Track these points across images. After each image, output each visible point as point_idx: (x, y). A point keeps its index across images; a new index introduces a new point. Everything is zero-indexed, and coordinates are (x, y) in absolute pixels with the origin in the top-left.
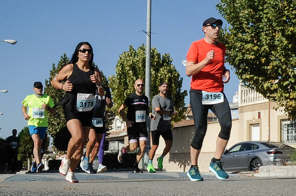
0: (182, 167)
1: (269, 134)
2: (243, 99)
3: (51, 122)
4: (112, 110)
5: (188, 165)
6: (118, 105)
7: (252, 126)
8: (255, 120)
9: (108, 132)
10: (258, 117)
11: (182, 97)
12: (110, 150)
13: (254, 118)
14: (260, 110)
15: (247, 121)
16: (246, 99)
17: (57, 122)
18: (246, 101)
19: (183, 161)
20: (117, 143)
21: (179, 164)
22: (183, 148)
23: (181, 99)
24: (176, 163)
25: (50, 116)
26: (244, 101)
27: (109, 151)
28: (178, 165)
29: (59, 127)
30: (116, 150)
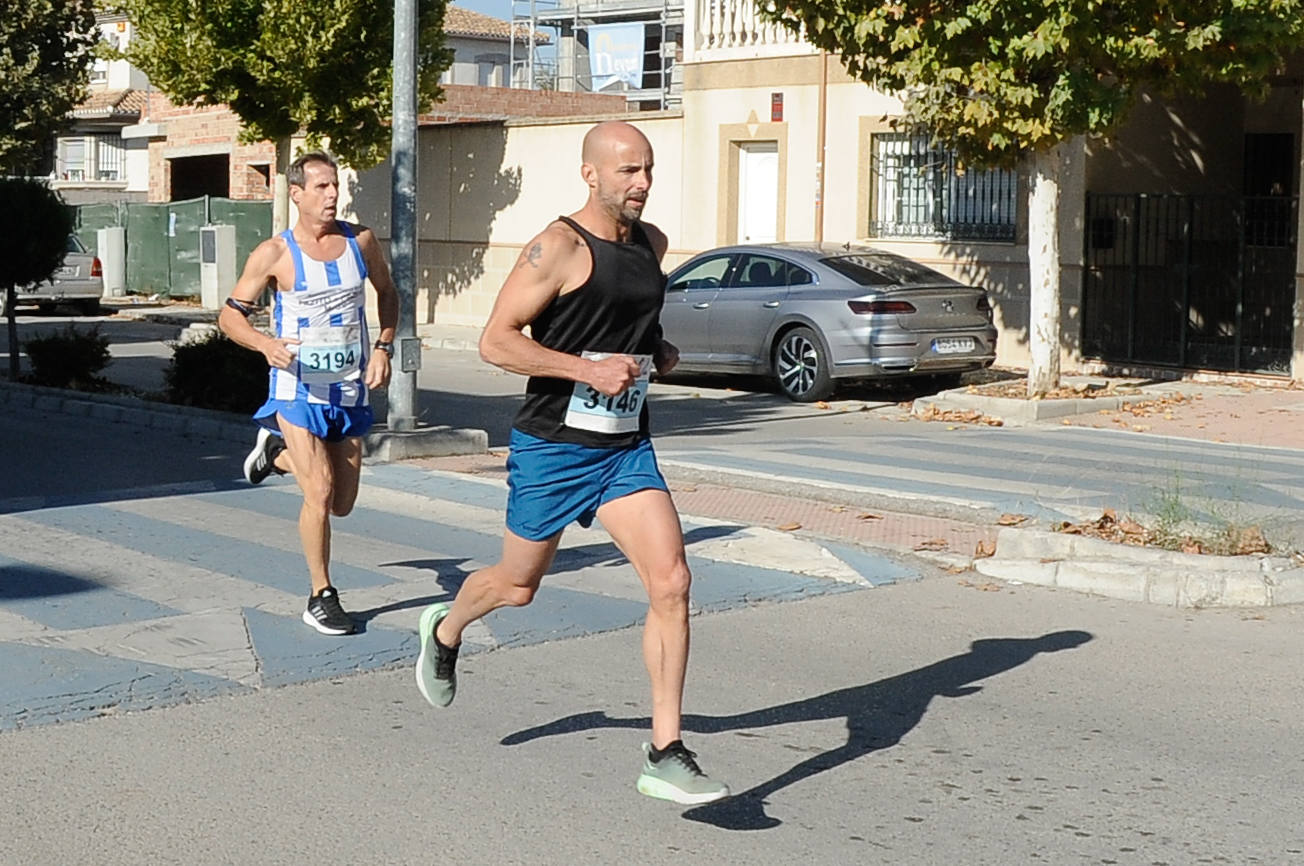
1: (819, 192)
2: (705, 31)
5: (447, 293)
6: (157, 42)
7: (741, 150)
8: (756, 126)
9: (68, 114)
10: (773, 115)
11: (437, 10)
12: (59, 173)
13: (753, 119)
14: (780, 85)
15: (721, 126)
16: (716, 31)
18: (717, 40)
19: (426, 274)
20: (93, 145)
22: (428, 215)
23: (428, 16)
26: (707, 40)
27: (57, 177)
30: (87, 174)
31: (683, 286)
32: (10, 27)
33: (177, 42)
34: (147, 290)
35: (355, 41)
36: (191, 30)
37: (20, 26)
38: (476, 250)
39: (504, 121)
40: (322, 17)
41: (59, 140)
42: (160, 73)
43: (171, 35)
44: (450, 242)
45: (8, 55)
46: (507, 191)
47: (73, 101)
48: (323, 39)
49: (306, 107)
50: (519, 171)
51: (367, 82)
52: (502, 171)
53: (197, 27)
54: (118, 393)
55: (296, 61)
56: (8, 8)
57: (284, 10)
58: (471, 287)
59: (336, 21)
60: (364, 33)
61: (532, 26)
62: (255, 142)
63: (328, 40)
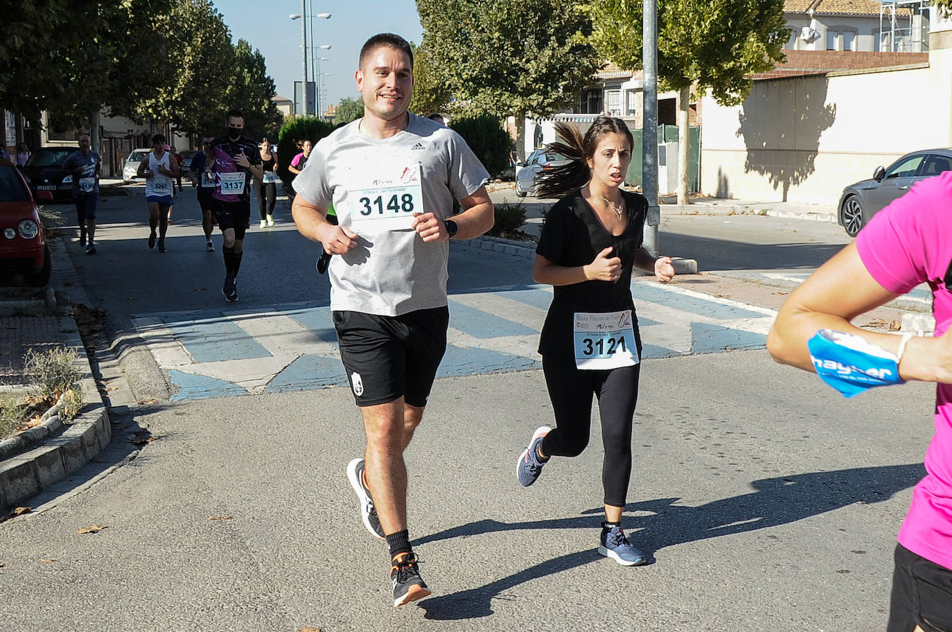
0: (778, 187)
3: (447, 54)
4: (592, 43)
5: (794, 184)
6: (605, 33)
11: (777, 5)
17: (462, 54)
19: (782, 172)
20: (625, 94)
21: (772, 177)
24: (765, 174)
25: (443, 40)
26: (944, 17)
28: (768, 181)
29: (468, 67)
30: (622, 112)
31: (896, 175)
32: (555, 24)
33: (618, 32)
34: (634, 183)
35: (725, 27)
36: (623, 24)
37: (561, 23)
38: (810, 156)
39: (825, 74)
40: (703, 12)
41: (606, 91)
42: (607, 51)
43: (614, 28)
44: (795, 150)
45: (554, 41)
46: (827, 118)
47: (598, 68)
48: (703, 27)
49: (693, 69)
50: (835, 105)
51: (732, 53)
52: (825, 106)
53: (627, 22)
54: (528, 240)
55: (687, 40)
56: (553, 12)
57: (679, 10)
58: (807, 179)
59: (710, 15)
60: (731, 21)
61: (894, 8)
62: (666, 92)
63: (706, 27)
